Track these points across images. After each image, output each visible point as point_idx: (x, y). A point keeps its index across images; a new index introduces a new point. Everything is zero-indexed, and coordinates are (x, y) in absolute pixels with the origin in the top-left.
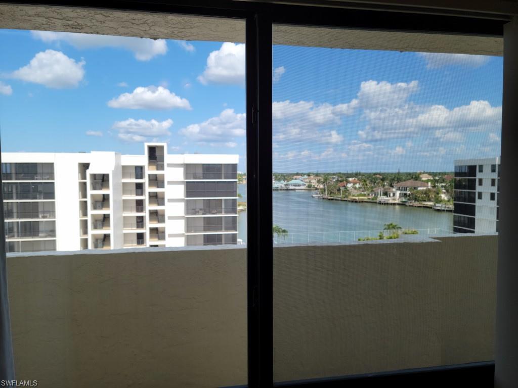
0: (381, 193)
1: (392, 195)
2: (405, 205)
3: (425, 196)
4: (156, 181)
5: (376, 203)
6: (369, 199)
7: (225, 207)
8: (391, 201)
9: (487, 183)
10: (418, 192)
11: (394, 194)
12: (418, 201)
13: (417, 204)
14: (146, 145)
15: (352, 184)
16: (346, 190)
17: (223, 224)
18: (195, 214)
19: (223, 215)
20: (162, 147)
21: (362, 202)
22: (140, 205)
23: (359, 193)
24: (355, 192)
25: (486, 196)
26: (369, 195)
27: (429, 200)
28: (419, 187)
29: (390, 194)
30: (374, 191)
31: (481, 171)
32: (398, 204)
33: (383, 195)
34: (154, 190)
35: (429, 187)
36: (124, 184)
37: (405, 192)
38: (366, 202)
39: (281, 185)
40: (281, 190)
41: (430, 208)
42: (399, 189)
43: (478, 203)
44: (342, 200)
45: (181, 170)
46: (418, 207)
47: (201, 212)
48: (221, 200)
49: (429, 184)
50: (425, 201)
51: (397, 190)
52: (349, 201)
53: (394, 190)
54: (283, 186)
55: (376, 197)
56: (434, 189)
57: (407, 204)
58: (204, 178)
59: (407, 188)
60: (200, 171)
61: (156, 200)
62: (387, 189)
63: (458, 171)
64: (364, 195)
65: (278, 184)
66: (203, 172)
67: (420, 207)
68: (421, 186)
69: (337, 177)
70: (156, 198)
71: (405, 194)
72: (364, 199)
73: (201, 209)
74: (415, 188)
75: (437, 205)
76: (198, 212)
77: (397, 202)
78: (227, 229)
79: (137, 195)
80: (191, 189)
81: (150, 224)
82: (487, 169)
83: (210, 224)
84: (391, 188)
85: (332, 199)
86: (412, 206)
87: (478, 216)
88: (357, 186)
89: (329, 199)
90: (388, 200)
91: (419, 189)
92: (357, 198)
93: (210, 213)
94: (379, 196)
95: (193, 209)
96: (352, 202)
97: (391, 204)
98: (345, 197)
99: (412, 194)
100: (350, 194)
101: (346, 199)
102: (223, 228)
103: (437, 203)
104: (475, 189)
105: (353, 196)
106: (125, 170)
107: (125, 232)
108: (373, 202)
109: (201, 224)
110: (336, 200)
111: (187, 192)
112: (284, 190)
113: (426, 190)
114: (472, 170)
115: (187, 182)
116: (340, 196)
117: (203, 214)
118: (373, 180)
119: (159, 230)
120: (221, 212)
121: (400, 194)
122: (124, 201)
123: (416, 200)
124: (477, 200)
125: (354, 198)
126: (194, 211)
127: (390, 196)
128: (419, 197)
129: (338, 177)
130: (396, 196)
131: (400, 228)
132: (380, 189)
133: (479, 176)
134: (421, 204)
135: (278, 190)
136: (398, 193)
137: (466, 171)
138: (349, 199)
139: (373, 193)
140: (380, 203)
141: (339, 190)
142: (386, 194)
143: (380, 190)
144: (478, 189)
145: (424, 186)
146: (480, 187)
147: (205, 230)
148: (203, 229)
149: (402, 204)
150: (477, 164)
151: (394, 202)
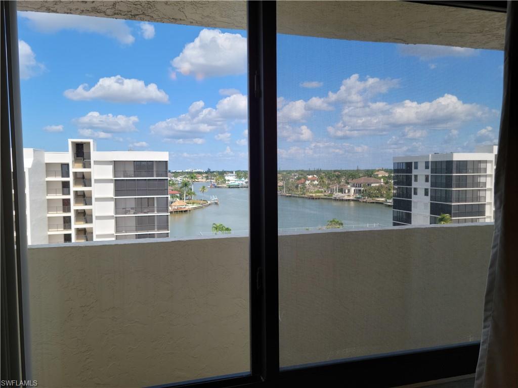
0: (336, 190)
1: (347, 191)
2: (359, 201)
3: (378, 192)
4: (83, 179)
5: (332, 199)
6: (325, 195)
7: (157, 205)
8: (346, 198)
9: (421, 179)
10: (371, 188)
11: (349, 191)
12: (371, 197)
13: (370, 200)
14: (70, 141)
15: (309, 182)
16: (304, 187)
17: (156, 224)
18: (126, 214)
19: (156, 214)
20: (89, 144)
21: (319, 198)
22: (67, 205)
23: (316, 189)
24: (312, 189)
25: (421, 192)
26: (325, 191)
27: (382, 196)
28: (372, 183)
29: (345, 190)
30: (330, 187)
31: (416, 168)
32: (353, 200)
33: (338, 192)
34: (81, 188)
35: (382, 184)
36: (48, 182)
37: (360, 189)
38: (322, 198)
39: (242, 182)
40: (242, 187)
41: (382, 203)
42: (353, 186)
43: (414, 198)
44: (299, 197)
45: (110, 168)
46: (371, 203)
47: (133, 211)
48: (154, 198)
49: (382, 180)
50: (378, 197)
51: (352, 186)
52: (306, 198)
53: (349, 186)
54: (244, 183)
55: (332, 194)
56: (386, 186)
57: (360, 200)
58: (135, 177)
59: (361, 184)
60: (131, 169)
61: (83, 199)
62: (342, 186)
63: (397, 168)
64: (321, 192)
65: (239, 182)
66: (134, 169)
67: (373, 203)
68: (374, 183)
69: (297, 175)
70: (83, 197)
71: (360, 190)
72: (320, 196)
73: (132, 208)
74: (368, 184)
75: (388, 201)
76: (129, 211)
77: (351, 198)
78: (159, 229)
79: (64, 194)
80: (120, 187)
81: (75, 224)
82: (421, 166)
83: (142, 223)
84: (346, 184)
85: (290, 196)
86: (366, 202)
87: (414, 211)
88: (316, 182)
89: (288, 196)
90: (344, 196)
91: (372, 185)
92: (314, 195)
93: (142, 212)
94: (335, 193)
95: (123, 208)
96: (309, 198)
97: (346, 200)
98: (302, 195)
99: (366, 190)
100: (308, 191)
101: (303, 196)
102: (156, 227)
103: (388, 199)
104: (411, 185)
105: (311, 193)
106: (49, 168)
107: (49, 233)
108: (329, 199)
109: (133, 223)
110: (294, 197)
111: (115, 190)
112: (245, 187)
113: (379, 187)
114: (409, 166)
115: (115, 180)
116: (298, 193)
117: (134, 214)
118: (330, 177)
119: (87, 230)
120: (153, 211)
121: (355, 190)
122: (48, 200)
123: (370, 196)
124: (413, 195)
125: (311, 194)
126: (124, 210)
127: (345, 193)
128: (372, 193)
129: (299, 174)
130: (351, 193)
131: (342, 224)
132: (336, 185)
133: (414, 172)
134: (374, 200)
135: (238, 187)
136: (353, 189)
137: (404, 168)
138: (306, 196)
139: (329, 189)
140: (336, 200)
141: (297, 187)
142: (341, 191)
143: (336, 187)
144: (414, 185)
145: (378, 183)
146: (416, 183)
147: (137, 230)
148: (135, 230)
149: (356, 200)
150: (413, 161)
151: (348, 198)
